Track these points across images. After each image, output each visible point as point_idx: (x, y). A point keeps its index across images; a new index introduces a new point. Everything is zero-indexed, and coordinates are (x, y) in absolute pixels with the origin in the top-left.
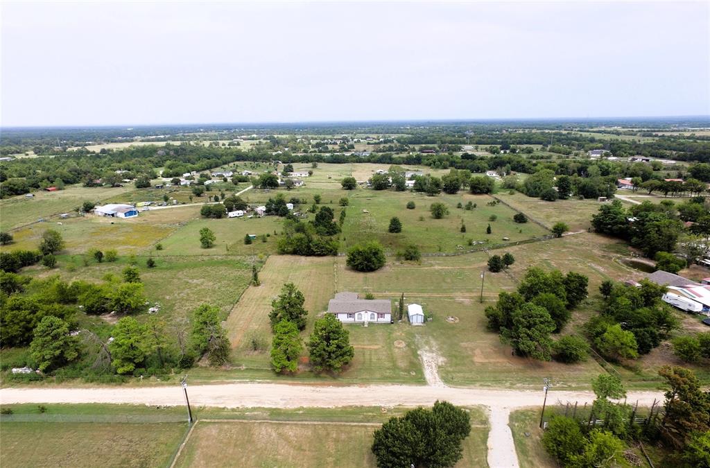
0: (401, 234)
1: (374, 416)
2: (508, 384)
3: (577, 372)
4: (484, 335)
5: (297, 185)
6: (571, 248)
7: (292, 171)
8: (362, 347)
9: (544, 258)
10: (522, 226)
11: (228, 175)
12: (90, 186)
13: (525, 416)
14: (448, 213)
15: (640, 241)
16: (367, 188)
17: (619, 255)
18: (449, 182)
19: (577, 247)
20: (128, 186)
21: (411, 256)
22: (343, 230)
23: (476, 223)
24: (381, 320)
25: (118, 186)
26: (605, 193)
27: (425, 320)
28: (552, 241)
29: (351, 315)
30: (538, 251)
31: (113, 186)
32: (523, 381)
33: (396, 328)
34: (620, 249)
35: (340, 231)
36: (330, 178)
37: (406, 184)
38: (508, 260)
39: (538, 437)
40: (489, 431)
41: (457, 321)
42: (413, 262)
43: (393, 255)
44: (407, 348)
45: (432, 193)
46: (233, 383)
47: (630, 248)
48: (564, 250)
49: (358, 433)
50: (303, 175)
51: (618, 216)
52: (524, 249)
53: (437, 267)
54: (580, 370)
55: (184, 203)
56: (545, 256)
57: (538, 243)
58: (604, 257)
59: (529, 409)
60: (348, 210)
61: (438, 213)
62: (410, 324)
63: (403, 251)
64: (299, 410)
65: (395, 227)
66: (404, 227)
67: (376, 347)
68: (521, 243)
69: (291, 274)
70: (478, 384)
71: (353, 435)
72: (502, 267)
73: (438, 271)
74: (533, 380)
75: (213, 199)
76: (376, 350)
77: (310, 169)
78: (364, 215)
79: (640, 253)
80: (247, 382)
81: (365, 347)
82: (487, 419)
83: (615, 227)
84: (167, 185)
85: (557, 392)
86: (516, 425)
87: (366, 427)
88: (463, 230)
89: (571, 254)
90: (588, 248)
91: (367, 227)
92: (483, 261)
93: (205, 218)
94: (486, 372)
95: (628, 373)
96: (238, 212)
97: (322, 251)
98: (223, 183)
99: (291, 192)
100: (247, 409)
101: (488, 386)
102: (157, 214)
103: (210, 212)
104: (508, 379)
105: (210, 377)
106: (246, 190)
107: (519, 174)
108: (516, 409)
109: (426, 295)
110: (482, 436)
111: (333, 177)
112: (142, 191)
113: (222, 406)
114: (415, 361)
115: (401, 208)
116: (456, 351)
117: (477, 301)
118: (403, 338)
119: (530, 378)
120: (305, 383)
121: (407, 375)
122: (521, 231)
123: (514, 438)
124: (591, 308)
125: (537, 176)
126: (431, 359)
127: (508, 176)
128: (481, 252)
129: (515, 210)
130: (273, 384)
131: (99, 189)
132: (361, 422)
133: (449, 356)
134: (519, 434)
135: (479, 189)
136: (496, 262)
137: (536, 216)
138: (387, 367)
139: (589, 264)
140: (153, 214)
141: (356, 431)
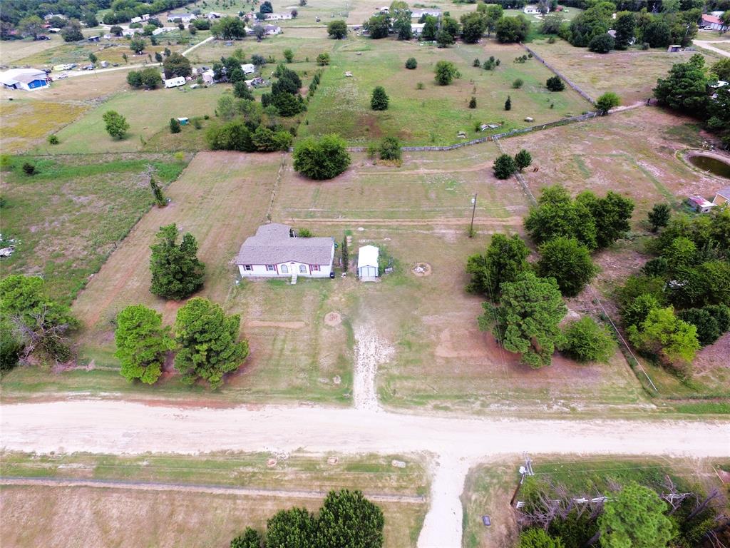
0: (386, 112)
1: (254, 474)
2: (477, 406)
3: (589, 380)
4: (462, 301)
5: (271, 32)
6: (618, 134)
7: (271, 12)
9: (577, 153)
10: (555, 97)
11: (186, 20)
12: (6, 40)
13: (492, 477)
14: (458, 76)
15: (719, 122)
16: (361, 36)
17: (685, 146)
18: (468, 26)
19: (627, 133)
20: (54, 39)
21: (389, 154)
22: (308, 108)
23: (491, 88)
24: (315, 274)
25: (43, 38)
26: (680, 38)
27: (381, 272)
28: (593, 121)
29: (271, 267)
30: (570, 141)
31: (36, 39)
32: (501, 398)
33: (336, 286)
34: (688, 135)
35: (305, 109)
36: (318, 21)
37: (413, 30)
38: (523, 160)
39: (503, 526)
40: (426, 512)
41: (427, 274)
42: (389, 163)
43: (364, 151)
44: (342, 328)
45: (444, 43)
46: (63, 399)
47: (702, 133)
48: (608, 138)
49: (219, 511)
50: (285, 18)
51: (697, 83)
52: (551, 137)
53: (422, 171)
54: (595, 374)
55: (116, 66)
56: (578, 149)
57: (573, 126)
58: (663, 149)
59: (500, 460)
60: (328, 74)
61: (444, 77)
62: (357, 280)
63: (377, 143)
64: (142, 458)
65: (380, 101)
66: (392, 100)
67: (296, 325)
68: (549, 125)
69: (216, 185)
70: (432, 403)
71: (209, 517)
72: (513, 171)
73: (421, 178)
74: (520, 396)
75: (154, 59)
76: (294, 331)
77: (295, 7)
78: (346, 80)
79: (717, 143)
80: (83, 398)
81: (281, 325)
82: (429, 484)
83: (687, 100)
84: (105, 37)
85: (551, 422)
86: (473, 498)
87: (235, 497)
88: (473, 105)
89: (617, 144)
90: (642, 134)
92: (489, 159)
93: (134, 89)
94: (448, 378)
95: (669, 380)
96: (178, 79)
98: (179, 31)
99: (262, 44)
100: (65, 456)
101: (446, 409)
102: (77, 84)
103: (140, 80)
104: (480, 392)
105: (34, 387)
106: (204, 42)
107: (567, 10)
108: (480, 461)
109: (394, 223)
110: (413, 523)
111: (323, 20)
112: (72, 46)
113: (28, 450)
114: (347, 355)
115: (396, 67)
116: (413, 334)
117: (465, 234)
118: (340, 307)
119: (515, 392)
120: (171, 399)
121: (327, 384)
122: (552, 106)
123: (464, 528)
124: (630, 246)
125: (590, 14)
126: (372, 351)
127: (552, 14)
128: (489, 143)
129: (550, 69)
130: (122, 402)
131: (17, 43)
132: (231, 486)
133: (400, 344)
134: (474, 521)
135: (508, 35)
136: (505, 165)
137: (578, 79)
138: (302, 365)
139: (639, 163)
140: (71, 83)
141: (216, 509)
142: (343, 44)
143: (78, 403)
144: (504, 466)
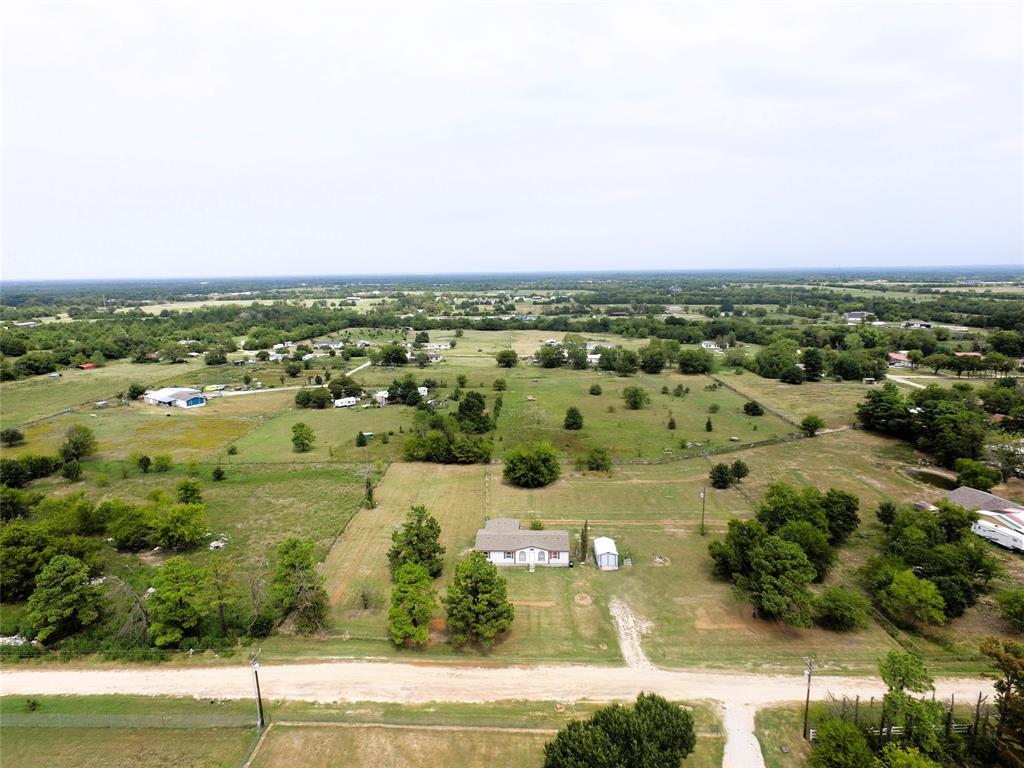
0: (582, 431)
1: (545, 718)
2: (749, 665)
3: (854, 646)
4: (709, 586)
5: (434, 360)
6: (830, 452)
7: (427, 342)
8: (527, 603)
10: (756, 420)
11: (337, 346)
12: (142, 362)
13: (780, 718)
14: (649, 401)
15: (929, 442)
16: (533, 365)
17: (901, 463)
18: (648, 357)
19: (839, 452)
20: (194, 362)
21: (597, 464)
22: (498, 425)
23: (690, 414)
24: (554, 562)
25: (181, 362)
26: (872, 372)
27: (620, 563)
28: (802, 442)
29: (509, 554)
30: (783, 458)
31: (174, 363)
32: (772, 659)
33: (577, 574)
34: (902, 454)
35: (495, 427)
36: (480, 351)
37: (589, 360)
38: (740, 470)
39: (801, 755)
40: (724, 743)
41: (667, 564)
42: (600, 473)
43: (571, 463)
44: (594, 606)
45: (625, 373)
46: (329, 662)
47: (916, 452)
48: (820, 456)
49: (520, 745)
50: (443, 347)
51: (895, 407)
52: (762, 454)
53: (635, 481)
54: (859, 642)
55: (272, 387)
56: (793, 465)
57: (782, 445)
58: (879, 465)
59: (784, 706)
60: (506, 397)
61: (635, 401)
62: (598, 569)
63: (585, 457)
64: (429, 706)
65: (574, 421)
66: (586, 422)
67: (548, 604)
68: (757, 445)
69: (422, 491)
70: (703, 665)
71: (512, 749)
72: (731, 481)
73: (636, 487)
74: (788, 658)
75: (313, 381)
76: (547, 609)
77: (453, 338)
78: (530, 403)
79: (933, 461)
80: (350, 661)
81: (531, 604)
82: (720, 723)
83: (891, 422)
84: (250, 361)
85: (825, 678)
86: (766, 733)
87: (532, 735)
88: (672, 425)
89: (832, 461)
90: (855, 452)
91: (532, 422)
92: (703, 472)
93: (301, 408)
94: (714, 645)
95: (932, 648)
96: (348, 399)
97: (468, 457)
98: (329, 358)
99: (425, 370)
100: (349, 704)
101: (720, 668)
102: (233, 403)
103: (309, 400)
104: (749, 656)
105: (297, 652)
106: (361, 367)
107: (747, 346)
108: (765, 706)
109: (620, 523)
110: (713, 752)
111: (485, 350)
112: (215, 369)
113: (310, 700)
114: (607, 627)
115: (581, 393)
116: (668, 611)
117: (697, 533)
118: (587, 590)
119: (783, 655)
120: (440, 661)
121: (594, 650)
122: (755, 428)
123: (764, 755)
124: (866, 543)
125: (774, 349)
126: (631, 624)
127: (733, 349)
128: (699, 459)
129: (745, 396)
130: (390, 664)
131: (153, 366)
132: (525, 727)
133: (658, 619)
134: (772, 750)
135: (693, 367)
136: (722, 473)
137: (776, 406)
138: (564, 636)
139: (859, 477)
140: (228, 402)
141: (516, 743)
142: (513, 372)
143: (345, 665)
144: (789, 710)
